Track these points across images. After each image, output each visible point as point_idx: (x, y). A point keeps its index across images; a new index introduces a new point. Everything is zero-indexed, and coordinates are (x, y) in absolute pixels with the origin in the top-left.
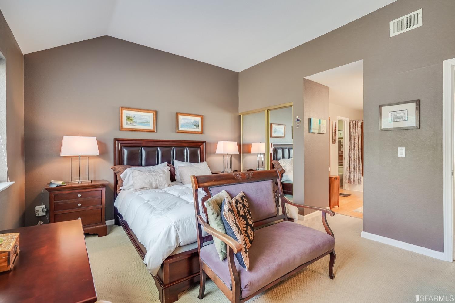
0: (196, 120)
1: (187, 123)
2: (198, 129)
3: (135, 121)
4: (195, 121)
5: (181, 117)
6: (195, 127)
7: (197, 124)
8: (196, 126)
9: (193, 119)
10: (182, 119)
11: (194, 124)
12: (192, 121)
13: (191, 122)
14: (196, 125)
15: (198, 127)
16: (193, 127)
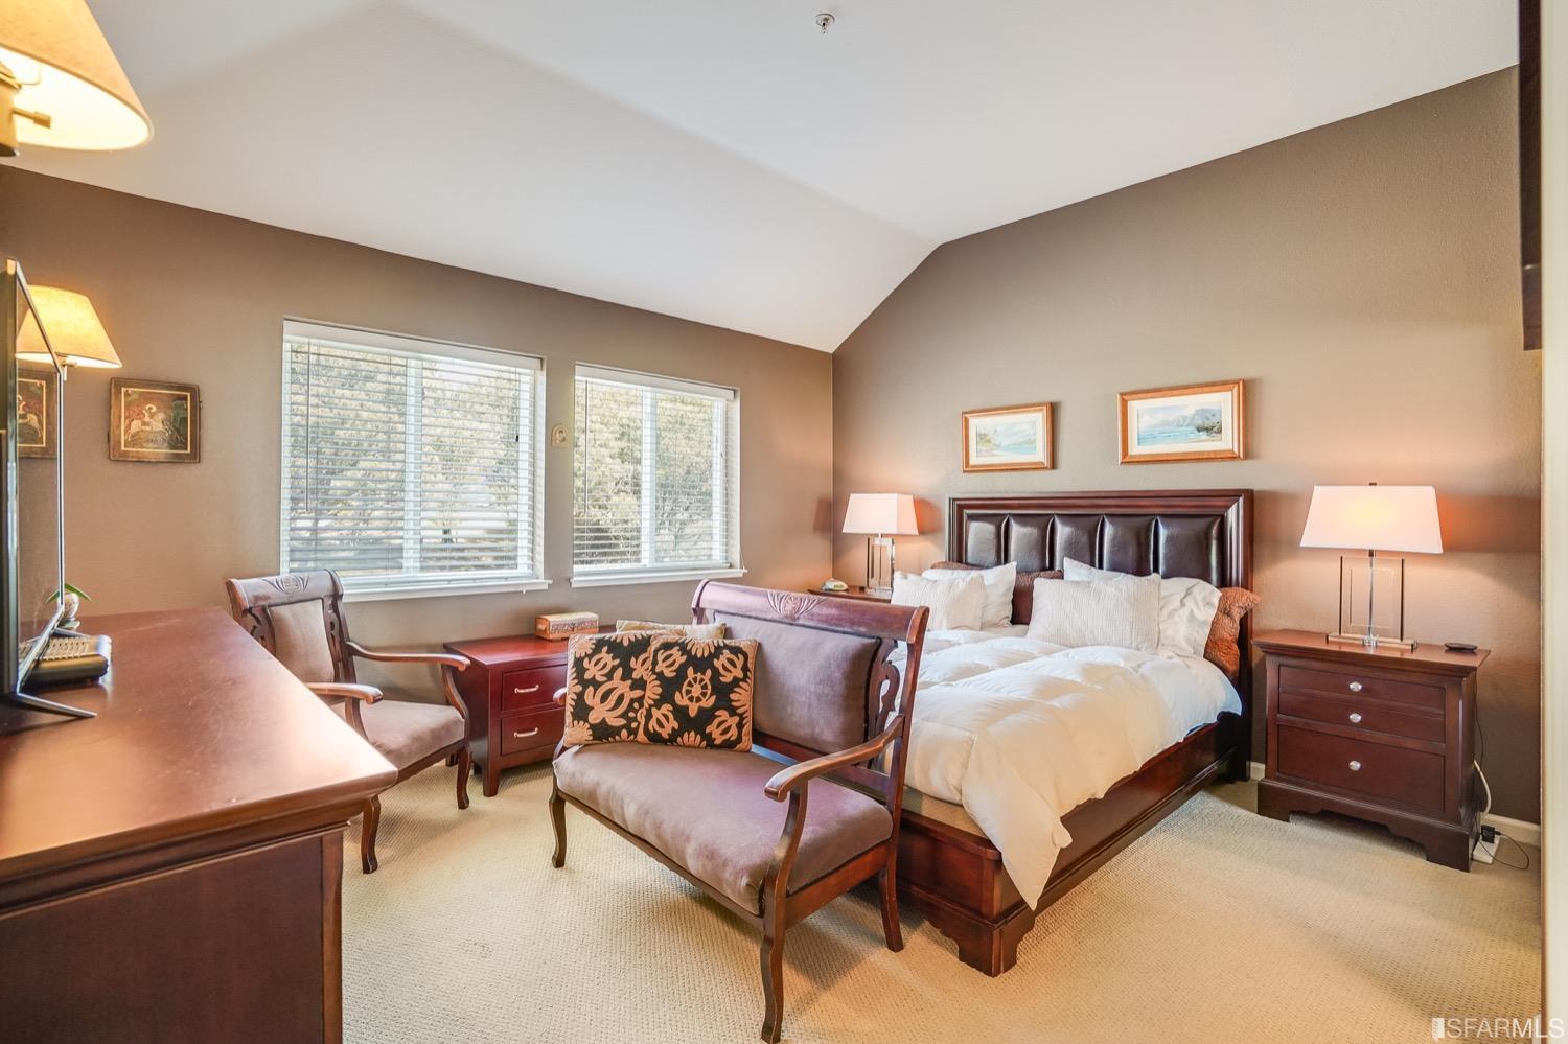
0: (1205, 407)
1: (1164, 423)
2: (1221, 439)
3: (997, 443)
4: (1202, 412)
5: (1135, 406)
6: (1203, 435)
7: (1213, 421)
8: (1208, 430)
9: (1190, 405)
10: (1144, 413)
11: (1199, 422)
12: (1190, 412)
13: (1185, 418)
14: (1208, 424)
15: (1220, 431)
16: (1192, 436)
